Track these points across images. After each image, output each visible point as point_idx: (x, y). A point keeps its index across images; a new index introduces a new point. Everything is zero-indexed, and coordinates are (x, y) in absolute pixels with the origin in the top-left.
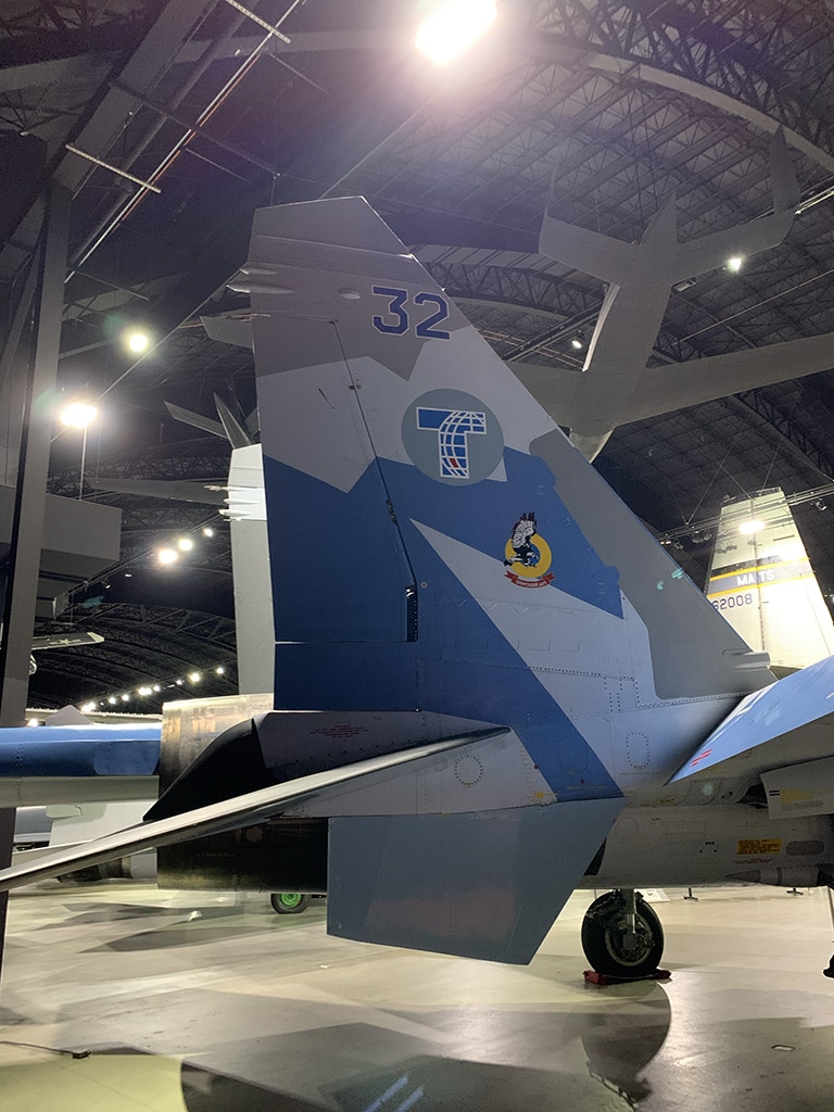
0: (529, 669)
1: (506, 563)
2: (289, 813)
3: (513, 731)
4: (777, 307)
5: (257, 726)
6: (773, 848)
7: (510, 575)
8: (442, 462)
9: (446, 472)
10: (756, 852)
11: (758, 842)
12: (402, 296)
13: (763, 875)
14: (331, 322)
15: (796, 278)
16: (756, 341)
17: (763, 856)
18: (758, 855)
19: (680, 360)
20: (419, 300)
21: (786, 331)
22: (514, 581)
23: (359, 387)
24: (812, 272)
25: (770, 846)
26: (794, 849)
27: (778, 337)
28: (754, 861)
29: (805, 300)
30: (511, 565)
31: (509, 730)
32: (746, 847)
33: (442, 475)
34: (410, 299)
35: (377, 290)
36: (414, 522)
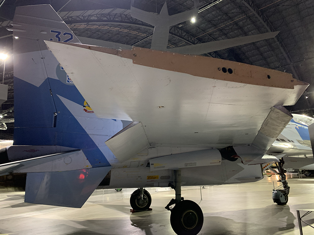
0: (88, 135)
1: (84, 106)
2: (15, 172)
3: (81, 150)
4: (221, 30)
5: (7, 149)
6: (157, 178)
7: (85, 110)
8: (67, 79)
9: (68, 82)
10: (152, 179)
11: (153, 176)
12: (59, 33)
13: (155, 185)
14: (37, 40)
15: (225, 22)
16: (215, 39)
17: (154, 180)
18: (153, 180)
19: (194, 44)
20: (64, 34)
21: (223, 37)
22: (86, 111)
23: (44, 58)
24: (229, 21)
25: (156, 177)
26: (162, 178)
27: (221, 38)
28: (152, 181)
29: (228, 28)
30: (85, 107)
31: (80, 150)
32: (149, 178)
33: (67, 82)
34: (62, 34)
35: (52, 31)
36: (57, 95)
